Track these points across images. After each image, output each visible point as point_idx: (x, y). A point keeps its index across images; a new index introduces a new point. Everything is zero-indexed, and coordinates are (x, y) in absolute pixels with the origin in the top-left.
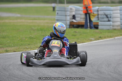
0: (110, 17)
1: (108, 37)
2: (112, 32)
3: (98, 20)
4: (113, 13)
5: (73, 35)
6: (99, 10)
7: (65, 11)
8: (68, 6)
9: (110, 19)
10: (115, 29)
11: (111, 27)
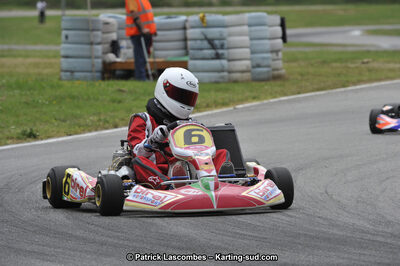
0: (222, 47)
1: (217, 105)
2: (226, 90)
3: (187, 54)
4: (230, 35)
5: (114, 101)
6: (188, 25)
7: (88, 30)
8: (97, 15)
9: (220, 51)
10: (236, 81)
11: (225, 74)
